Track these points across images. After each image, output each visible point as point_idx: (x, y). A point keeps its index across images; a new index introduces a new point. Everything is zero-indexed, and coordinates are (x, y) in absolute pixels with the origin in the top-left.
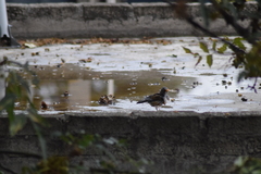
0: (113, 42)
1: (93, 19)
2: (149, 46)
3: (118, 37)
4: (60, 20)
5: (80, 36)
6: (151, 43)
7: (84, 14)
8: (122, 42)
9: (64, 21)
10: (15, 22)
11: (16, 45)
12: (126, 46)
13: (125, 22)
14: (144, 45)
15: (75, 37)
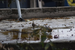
0: (52, 19)
1: (46, 12)
2: (63, 20)
3: (53, 17)
4: (36, 13)
5: (42, 17)
6: (63, 19)
7: (43, 11)
8: (55, 19)
9: (37, 13)
10: (23, 14)
11: (24, 21)
12: (56, 20)
13: (55, 13)
14: (62, 19)
15: (41, 18)
